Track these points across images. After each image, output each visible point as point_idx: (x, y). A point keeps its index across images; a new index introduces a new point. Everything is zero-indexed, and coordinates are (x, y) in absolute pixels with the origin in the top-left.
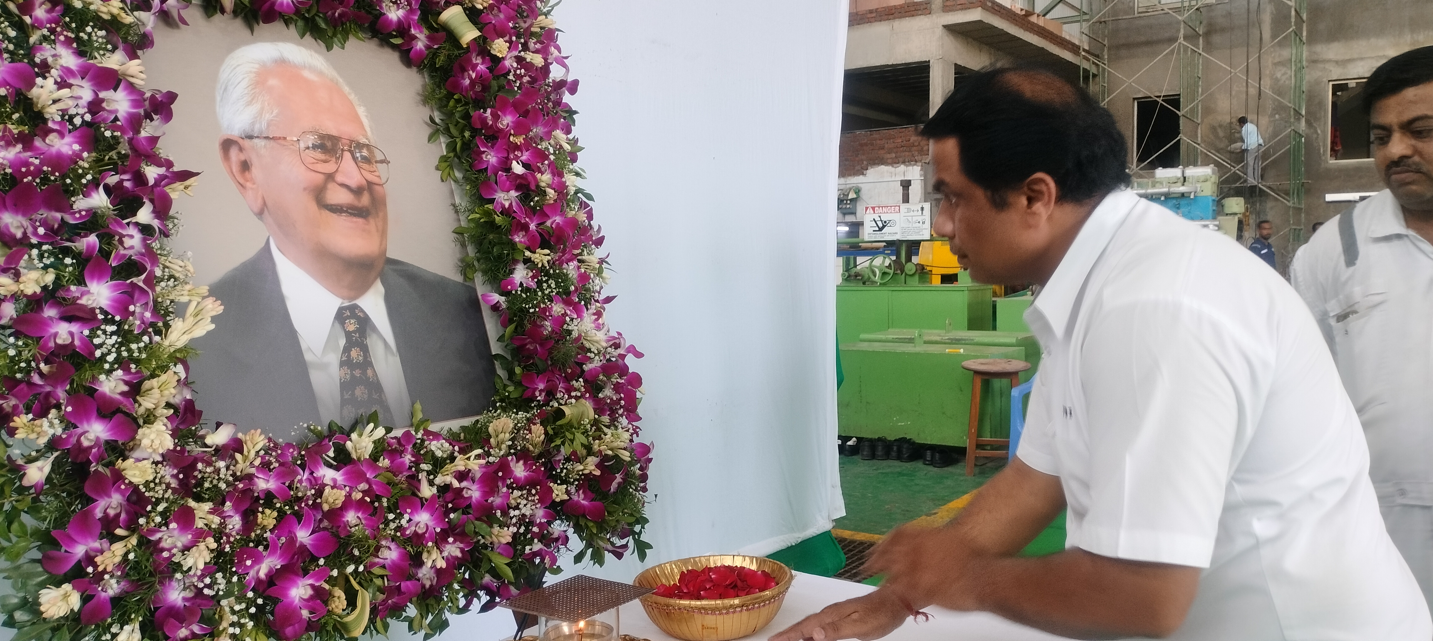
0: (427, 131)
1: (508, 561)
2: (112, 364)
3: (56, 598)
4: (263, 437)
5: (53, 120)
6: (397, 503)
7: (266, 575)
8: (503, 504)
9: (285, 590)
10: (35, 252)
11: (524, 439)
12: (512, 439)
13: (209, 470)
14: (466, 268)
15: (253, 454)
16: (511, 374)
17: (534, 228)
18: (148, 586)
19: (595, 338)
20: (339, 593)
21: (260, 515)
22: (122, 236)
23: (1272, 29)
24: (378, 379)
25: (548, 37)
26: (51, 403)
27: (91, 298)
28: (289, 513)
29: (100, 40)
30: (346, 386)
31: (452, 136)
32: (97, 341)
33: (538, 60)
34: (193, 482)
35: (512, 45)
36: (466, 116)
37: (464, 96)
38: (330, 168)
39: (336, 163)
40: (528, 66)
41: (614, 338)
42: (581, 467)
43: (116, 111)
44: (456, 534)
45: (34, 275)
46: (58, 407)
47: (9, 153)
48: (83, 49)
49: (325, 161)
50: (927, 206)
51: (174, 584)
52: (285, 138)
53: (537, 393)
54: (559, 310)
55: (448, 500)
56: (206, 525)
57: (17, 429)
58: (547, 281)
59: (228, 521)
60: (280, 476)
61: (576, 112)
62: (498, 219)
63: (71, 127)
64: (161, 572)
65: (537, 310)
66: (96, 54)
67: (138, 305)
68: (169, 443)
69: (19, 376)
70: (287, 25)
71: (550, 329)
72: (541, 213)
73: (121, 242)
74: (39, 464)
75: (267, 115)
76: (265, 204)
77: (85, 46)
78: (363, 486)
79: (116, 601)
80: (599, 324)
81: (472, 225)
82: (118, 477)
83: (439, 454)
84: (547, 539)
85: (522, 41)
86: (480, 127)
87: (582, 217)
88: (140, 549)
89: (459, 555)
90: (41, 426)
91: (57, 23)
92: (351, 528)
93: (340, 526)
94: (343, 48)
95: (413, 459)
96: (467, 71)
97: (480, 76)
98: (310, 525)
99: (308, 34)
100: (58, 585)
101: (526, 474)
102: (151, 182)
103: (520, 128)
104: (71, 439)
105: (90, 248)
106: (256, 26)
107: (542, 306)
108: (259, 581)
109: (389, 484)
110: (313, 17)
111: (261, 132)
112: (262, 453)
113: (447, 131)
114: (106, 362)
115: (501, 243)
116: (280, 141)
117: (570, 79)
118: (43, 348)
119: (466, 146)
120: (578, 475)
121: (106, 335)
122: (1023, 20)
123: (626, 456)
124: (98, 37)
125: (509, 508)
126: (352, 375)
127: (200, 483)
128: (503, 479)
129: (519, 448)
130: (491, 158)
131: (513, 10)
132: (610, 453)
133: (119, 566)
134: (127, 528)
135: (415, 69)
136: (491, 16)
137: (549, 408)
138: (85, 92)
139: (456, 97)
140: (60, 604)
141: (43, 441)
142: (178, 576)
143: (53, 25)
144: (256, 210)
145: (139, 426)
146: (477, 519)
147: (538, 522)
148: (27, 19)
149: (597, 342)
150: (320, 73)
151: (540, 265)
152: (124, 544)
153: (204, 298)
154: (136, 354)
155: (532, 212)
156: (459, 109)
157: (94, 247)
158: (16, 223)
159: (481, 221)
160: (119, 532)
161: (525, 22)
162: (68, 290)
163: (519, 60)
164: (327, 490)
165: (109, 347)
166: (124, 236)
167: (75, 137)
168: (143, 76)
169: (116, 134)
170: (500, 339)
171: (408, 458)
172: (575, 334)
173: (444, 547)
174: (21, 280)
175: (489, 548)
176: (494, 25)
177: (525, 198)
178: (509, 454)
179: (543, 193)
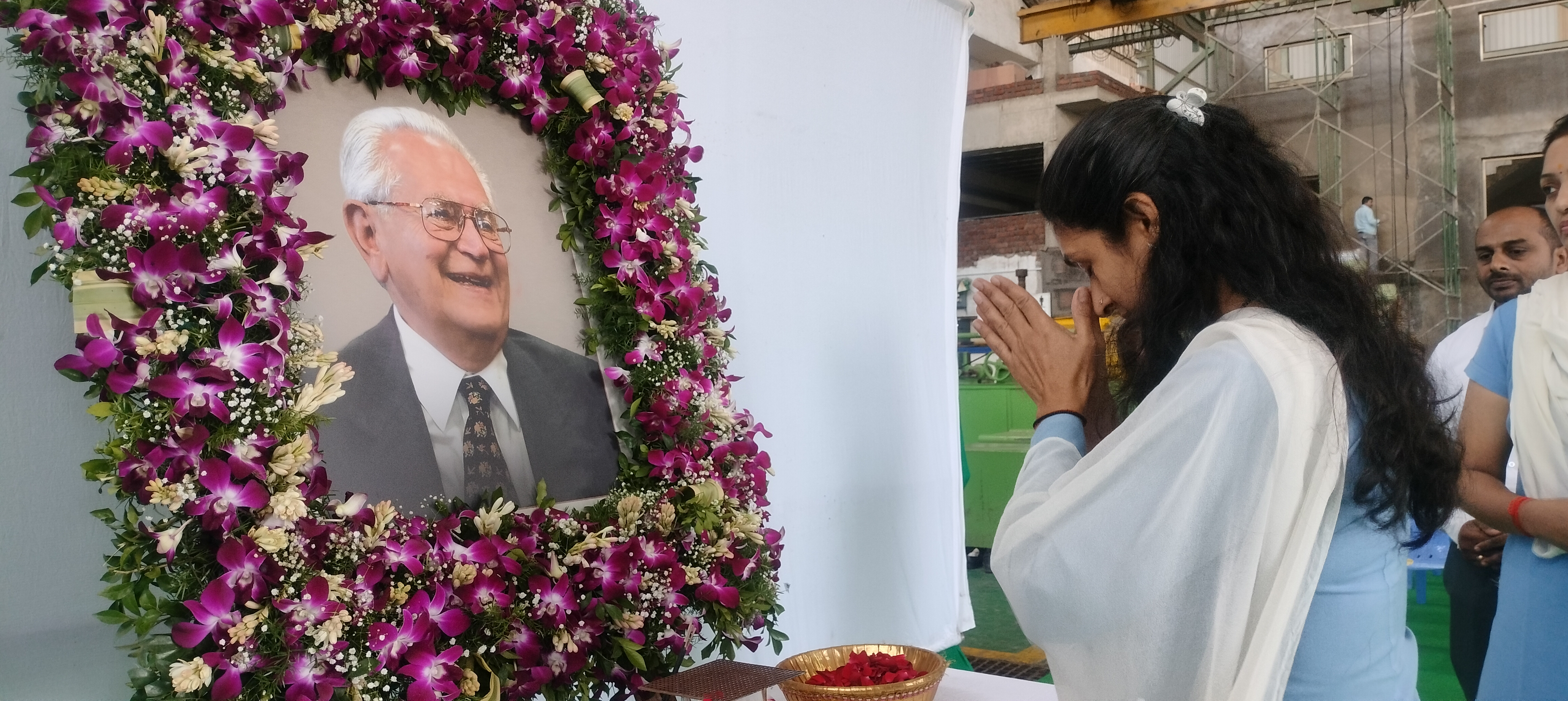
0: (547, 199)
1: (639, 648)
2: (246, 427)
3: (188, 671)
4: (393, 508)
5: (189, 179)
6: (527, 582)
7: (398, 653)
8: (634, 586)
9: (419, 668)
10: (170, 312)
11: (654, 518)
12: (642, 519)
13: (343, 540)
14: (588, 341)
15: (383, 526)
16: (636, 452)
17: (659, 298)
18: (278, 662)
19: (723, 415)
20: (471, 674)
21: (392, 588)
22: (254, 297)
23: (1416, 104)
25: (671, 101)
26: (184, 468)
27: (225, 360)
28: (420, 587)
29: (235, 99)
30: (469, 461)
31: (573, 205)
32: (232, 404)
33: (661, 125)
34: (324, 553)
35: (636, 111)
36: (589, 183)
37: (586, 163)
38: (452, 235)
39: (459, 231)
40: (652, 131)
41: (742, 416)
42: (714, 550)
43: (249, 171)
44: (587, 618)
45: (171, 335)
46: (191, 472)
47: (146, 212)
48: (217, 109)
49: (448, 229)
50: (1047, 296)
51: (306, 660)
52: (408, 205)
53: (664, 472)
54: (685, 384)
55: (578, 580)
56: (338, 597)
57: (152, 493)
58: (673, 354)
59: (359, 595)
60: (411, 549)
61: (698, 179)
62: (622, 289)
63: (205, 187)
64: (292, 648)
65: (664, 383)
66: (230, 114)
67: (272, 368)
68: (303, 510)
69: (152, 439)
70: (409, 90)
71: (677, 405)
72: (666, 283)
73: (253, 305)
74: (171, 531)
77: (219, 105)
78: (494, 563)
79: (246, 676)
80: (726, 400)
81: (594, 296)
82: (251, 545)
83: (568, 532)
84: (679, 625)
85: (645, 105)
86: (602, 193)
87: (708, 287)
88: (273, 621)
89: (589, 641)
90: (176, 491)
91: (194, 83)
92: (484, 605)
93: (471, 604)
94: (465, 114)
95: (541, 538)
96: (590, 136)
97: (602, 142)
98: (441, 602)
99: (430, 99)
100: (189, 659)
101: (657, 555)
102: (284, 243)
103: (645, 194)
104: (204, 506)
105: (224, 309)
106: (378, 91)
107: (669, 379)
108: (391, 660)
109: (519, 562)
110: (436, 81)
111: (385, 198)
112: (392, 525)
113: (568, 200)
114: (242, 425)
115: (625, 314)
116: (403, 207)
117: (691, 146)
118: (179, 410)
119: (589, 214)
120: (710, 557)
121: (240, 399)
123: (759, 539)
124: (233, 97)
125: (641, 591)
126: (476, 451)
127: (332, 554)
128: (634, 560)
129: (649, 527)
130: (614, 226)
131: (637, 74)
132: (742, 535)
133: (251, 640)
134: (257, 601)
135: (535, 136)
136: (614, 81)
137: (677, 488)
138: (219, 151)
139: (578, 163)
140: (192, 677)
141: (175, 507)
142: (311, 650)
143: (190, 84)
144: (380, 277)
145: (271, 495)
146: (608, 601)
147: (670, 607)
148: (165, 79)
149: (725, 419)
150: (442, 139)
151: (666, 337)
152: (256, 617)
153: (332, 364)
154: (269, 419)
155: (657, 282)
156: (581, 176)
157: (228, 308)
158: (152, 283)
159: (604, 291)
160: (250, 604)
161: (648, 87)
162: (203, 352)
163: (643, 125)
164: (458, 565)
165: (243, 411)
166: (258, 297)
167: (210, 196)
168: (276, 136)
169: (250, 193)
170: (625, 415)
171: (535, 537)
172: (702, 410)
173: (575, 631)
174: (158, 340)
175: (620, 634)
176: (617, 90)
177: (649, 267)
178: (639, 534)
179: (668, 262)
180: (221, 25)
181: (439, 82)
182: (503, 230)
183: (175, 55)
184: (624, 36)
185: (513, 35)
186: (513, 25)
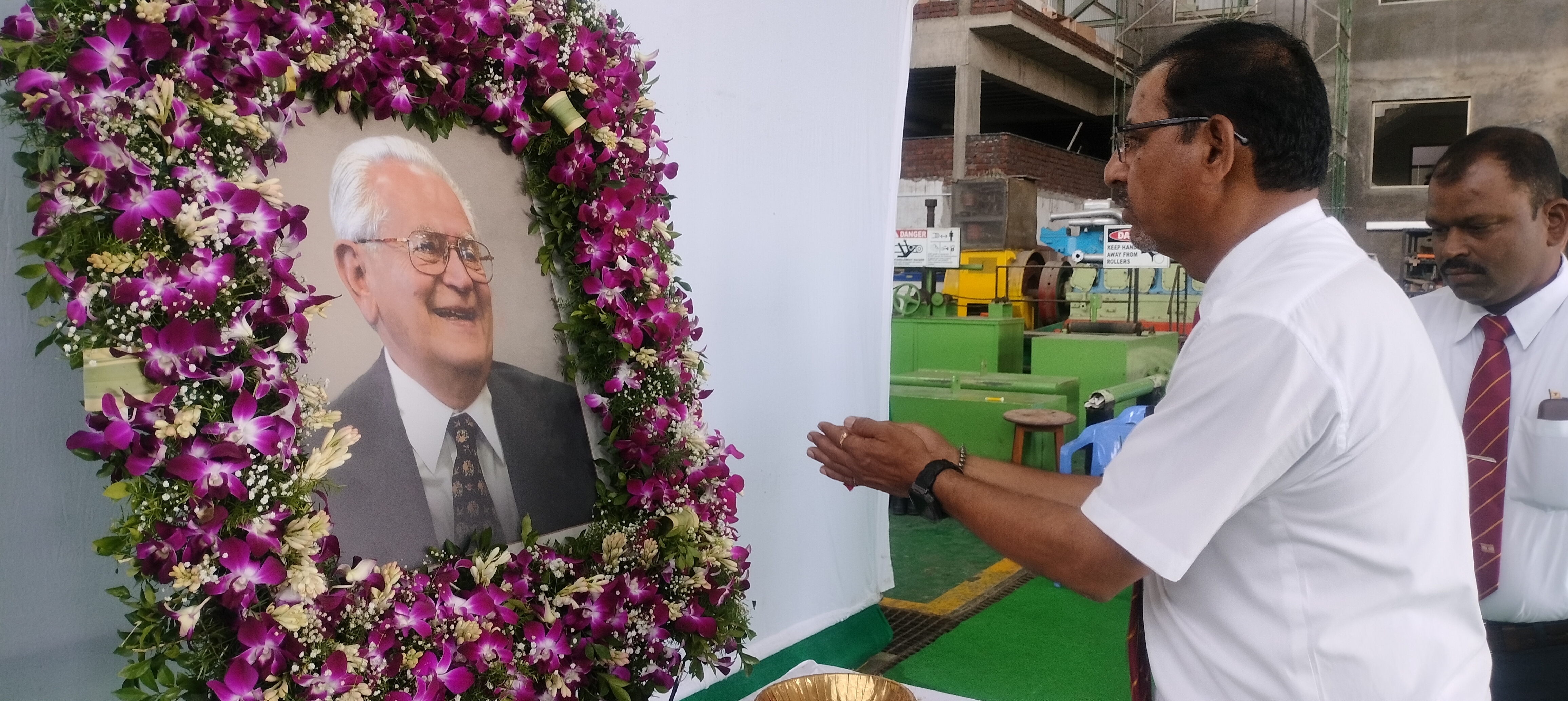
0: (526, 222)
1: (625, 685)
2: (264, 505)
4: (399, 569)
5: (195, 245)
6: (522, 630)
8: (620, 624)
10: (184, 389)
11: (638, 554)
12: (625, 555)
13: (359, 612)
14: (567, 367)
15: (389, 587)
16: (614, 479)
17: (637, 324)
19: (698, 441)
21: (404, 655)
22: (264, 367)
24: (488, 492)
25: (648, 119)
26: (201, 547)
27: (239, 435)
28: (429, 651)
29: (239, 158)
30: (459, 502)
31: (552, 228)
32: (250, 482)
33: (639, 145)
34: (338, 622)
35: (615, 131)
36: (569, 207)
37: (567, 186)
38: (437, 269)
39: (444, 263)
40: (631, 153)
41: (714, 438)
42: (692, 581)
43: (253, 233)
44: (577, 659)
45: (185, 414)
46: (210, 553)
47: (157, 283)
48: (222, 169)
49: (434, 262)
50: (957, 231)
52: (395, 240)
53: (643, 502)
54: (662, 411)
55: (569, 623)
56: (355, 669)
57: (174, 577)
58: (652, 384)
59: (373, 662)
60: (420, 612)
61: (673, 197)
62: (603, 317)
63: (214, 254)
65: (643, 413)
66: (234, 173)
67: (285, 441)
68: (321, 586)
69: (170, 519)
70: (394, 118)
71: (655, 433)
72: (645, 309)
73: (264, 373)
74: (190, 610)
75: (378, 216)
76: (379, 312)
77: (222, 164)
78: (492, 615)
80: (699, 424)
81: (573, 321)
82: (271, 623)
83: (559, 574)
84: (661, 659)
85: (625, 125)
86: (583, 219)
87: (684, 311)
88: (294, 697)
89: (578, 679)
90: (196, 573)
91: (198, 144)
92: (488, 663)
93: (475, 661)
94: (447, 137)
95: (531, 579)
96: (572, 160)
97: (583, 165)
98: (448, 661)
99: (415, 126)
101: (641, 591)
102: (291, 307)
103: (624, 219)
104: (223, 585)
105: (237, 382)
106: (364, 120)
107: (648, 409)
109: (515, 611)
110: (423, 109)
111: (373, 235)
112: (398, 586)
113: (547, 221)
114: (260, 503)
115: (605, 342)
116: (391, 244)
117: (667, 162)
118: (198, 492)
119: (567, 237)
120: (689, 588)
121: (257, 476)
122: (1054, 25)
123: (733, 566)
124: (237, 155)
125: (626, 628)
126: (464, 489)
127: (346, 624)
128: (620, 597)
129: (633, 564)
130: (595, 252)
131: (619, 95)
132: (719, 564)
134: (275, 675)
135: (514, 156)
136: (595, 102)
137: (655, 517)
138: (225, 214)
139: (559, 187)
141: (195, 588)
144: (371, 319)
145: (286, 569)
146: (597, 641)
147: (654, 642)
148: (169, 140)
149: (700, 445)
150: (426, 167)
151: (646, 367)
152: (277, 691)
154: (283, 493)
155: (635, 308)
157: (239, 380)
158: (164, 360)
159: (585, 318)
160: (270, 678)
161: (627, 105)
162: (217, 426)
164: (460, 619)
165: (260, 488)
166: (269, 367)
167: (219, 264)
168: (281, 195)
169: (258, 259)
170: (603, 442)
171: (526, 579)
172: (678, 437)
173: (567, 673)
175: (605, 669)
176: (600, 112)
177: (628, 294)
178: (622, 570)
179: (646, 288)
180: (221, 78)
181: (426, 110)
182: (486, 258)
183: (179, 116)
184: (604, 53)
185: (499, 60)
186: (499, 50)
